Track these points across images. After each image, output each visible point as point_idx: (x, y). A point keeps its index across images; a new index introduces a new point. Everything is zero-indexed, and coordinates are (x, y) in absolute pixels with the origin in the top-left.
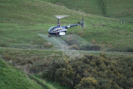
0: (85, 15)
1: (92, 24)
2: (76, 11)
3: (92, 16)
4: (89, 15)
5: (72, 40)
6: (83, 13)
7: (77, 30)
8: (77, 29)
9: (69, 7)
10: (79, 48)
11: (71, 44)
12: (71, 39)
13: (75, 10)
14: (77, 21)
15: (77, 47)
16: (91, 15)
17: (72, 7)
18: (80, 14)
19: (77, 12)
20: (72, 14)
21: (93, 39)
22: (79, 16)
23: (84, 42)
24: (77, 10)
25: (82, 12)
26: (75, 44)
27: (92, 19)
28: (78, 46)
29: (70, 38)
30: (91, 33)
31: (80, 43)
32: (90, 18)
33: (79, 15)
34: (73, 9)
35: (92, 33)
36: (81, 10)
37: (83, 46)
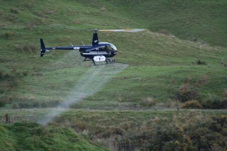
0: (209, 48)
1: (222, 63)
2: (193, 42)
3: (221, 50)
4: (216, 49)
5: (189, 93)
6: (205, 45)
7: (197, 76)
8: (197, 74)
9: (182, 35)
10: (200, 106)
11: (187, 98)
12: (187, 91)
13: (191, 40)
14: (196, 59)
15: (199, 104)
16: (220, 47)
17: (186, 36)
18: (201, 47)
19: (195, 44)
20: (186, 47)
21: (225, 89)
22: (200, 51)
23: (209, 94)
24: (195, 40)
25: (203, 43)
26: (195, 99)
27: (221, 54)
28: (200, 102)
29: (186, 89)
30: (221, 79)
31: (203, 96)
32: (219, 53)
33: (199, 49)
34: (189, 40)
35: (224, 78)
36: (202, 41)
37: (209, 102)
